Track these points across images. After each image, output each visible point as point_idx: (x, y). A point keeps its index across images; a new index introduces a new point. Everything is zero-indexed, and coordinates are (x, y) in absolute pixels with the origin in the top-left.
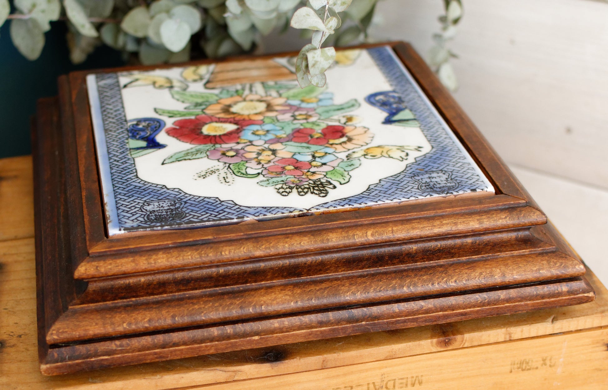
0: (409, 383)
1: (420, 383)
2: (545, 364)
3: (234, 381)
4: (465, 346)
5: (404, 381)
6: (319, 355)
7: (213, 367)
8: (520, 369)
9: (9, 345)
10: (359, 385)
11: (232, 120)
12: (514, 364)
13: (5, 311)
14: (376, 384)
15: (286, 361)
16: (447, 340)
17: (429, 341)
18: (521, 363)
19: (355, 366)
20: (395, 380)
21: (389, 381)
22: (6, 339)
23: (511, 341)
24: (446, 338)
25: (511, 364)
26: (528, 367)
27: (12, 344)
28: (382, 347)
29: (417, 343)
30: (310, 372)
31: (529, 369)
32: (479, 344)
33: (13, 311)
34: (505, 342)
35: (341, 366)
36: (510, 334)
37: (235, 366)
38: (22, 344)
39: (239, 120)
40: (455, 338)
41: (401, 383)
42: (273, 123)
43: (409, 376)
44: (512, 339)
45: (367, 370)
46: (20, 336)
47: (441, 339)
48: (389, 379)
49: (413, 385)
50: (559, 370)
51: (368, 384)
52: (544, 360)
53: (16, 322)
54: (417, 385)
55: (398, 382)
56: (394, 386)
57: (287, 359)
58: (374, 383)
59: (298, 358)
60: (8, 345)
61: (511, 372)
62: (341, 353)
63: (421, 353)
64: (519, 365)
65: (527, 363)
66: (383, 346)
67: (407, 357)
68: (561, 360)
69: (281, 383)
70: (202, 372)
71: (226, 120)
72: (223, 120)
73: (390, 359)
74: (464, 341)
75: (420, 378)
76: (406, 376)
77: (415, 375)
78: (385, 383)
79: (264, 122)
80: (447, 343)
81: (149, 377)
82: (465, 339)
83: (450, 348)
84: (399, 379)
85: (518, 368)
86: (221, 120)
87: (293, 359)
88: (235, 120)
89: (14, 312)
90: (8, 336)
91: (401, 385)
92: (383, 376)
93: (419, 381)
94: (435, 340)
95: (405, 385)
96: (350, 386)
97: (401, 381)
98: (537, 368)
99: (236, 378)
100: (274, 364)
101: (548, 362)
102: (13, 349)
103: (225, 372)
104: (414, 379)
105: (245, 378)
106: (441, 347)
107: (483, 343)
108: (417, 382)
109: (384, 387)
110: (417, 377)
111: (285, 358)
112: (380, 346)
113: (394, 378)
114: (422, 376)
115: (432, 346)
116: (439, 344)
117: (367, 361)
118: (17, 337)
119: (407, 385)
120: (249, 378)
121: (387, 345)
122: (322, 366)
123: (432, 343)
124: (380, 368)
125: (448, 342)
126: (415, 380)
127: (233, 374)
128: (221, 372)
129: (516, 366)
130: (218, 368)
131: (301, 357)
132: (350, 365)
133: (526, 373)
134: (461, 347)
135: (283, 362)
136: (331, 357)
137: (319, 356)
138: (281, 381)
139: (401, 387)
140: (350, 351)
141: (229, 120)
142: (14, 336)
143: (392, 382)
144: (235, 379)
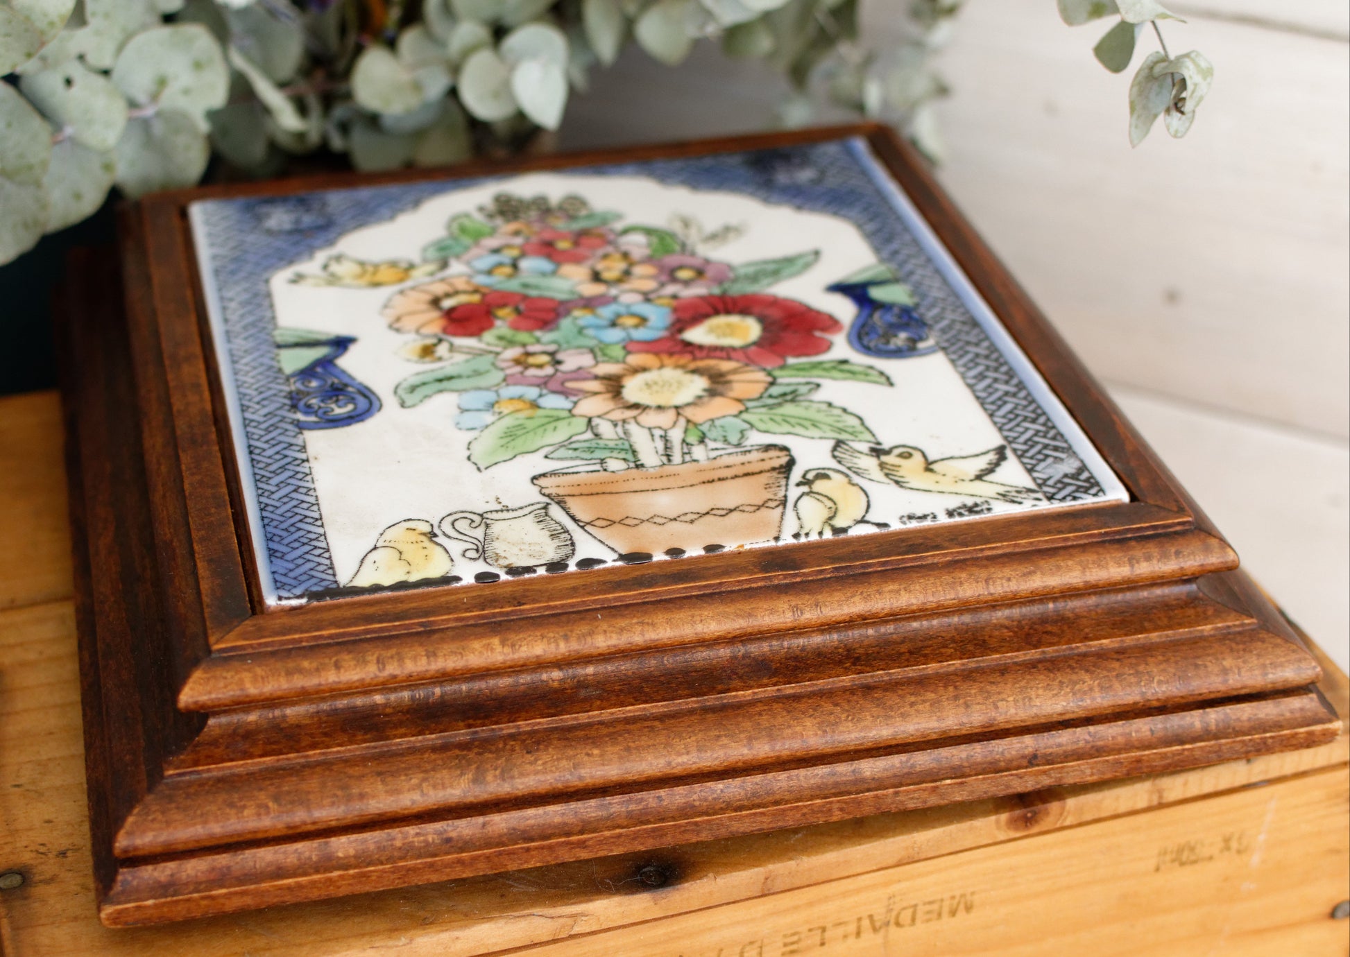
0: (946, 910)
1: (969, 908)
2: (1228, 848)
3: (572, 937)
4: (1068, 823)
5: (935, 907)
6: (757, 866)
7: (524, 909)
8: (1177, 864)
9: (42, 878)
10: (840, 924)
11: (698, 354)
12: (1165, 853)
13: (16, 789)
14: (876, 918)
15: (686, 885)
16: (1029, 815)
17: (993, 818)
18: (1180, 850)
19: (834, 884)
20: (915, 906)
21: (904, 909)
22: (31, 862)
23: (1162, 806)
24: (1028, 809)
25: (1160, 854)
26: (1193, 858)
27: (48, 876)
28: (891, 840)
29: (966, 825)
30: (737, 905)
31: (1195, 862)
32: (1096, 816)
33: (36, 792)
34: (1149, 809)
35: (803, 887)
36: (1160, 792)
37: (573, 904)
38: (70, 874)
39: (681, 353)
40: (1046, 809)
41: (928, 912)
42: (602, 346)
43: (946, 896)
44: (1164, 801)
45: (858, 891)
46: (63, 854)
47: (1018, 812)
48: (905, 904)
49: (953, 913)
50: (1255, 859)
51: (859, 919)
52: (1227, 841)
53: (47, 817)
54: (961, 914)
55: (921, 909)
56: (913, 920)
57: (687, 881)
58: (871, 917)
59: (711, 875)
60: (37, 878)
61: (1157, 869)
62: (805, 859)
63: (973, 845)
64: (1174, 856)
65: (1192, 849)
66: (893, 836)
67: (943, 855)
68: (1262, 837)
69: (674, 932)
70: (501, 923)
71: (713, 354)
72: (718, 353)
73: (908, 863)
74: (1065, 814)
75: (969, 898)
76: (939, 897)
77: (957, 893)
78: (894, 914)
79: (624, 348)
80: (1028, 822)
81: (382, 943)
82: (1067, 808)
83: (1035, 829)
84: (925, 904)
85: (1173, 861)
86: (724, 354)
87: (700, 878)
88: (692, 353)
89: (40, 794)
90: (33, 855)
91: (928, 916)
92: (892, 901)
93: (966, 903)
94: (1004, 817)
95: (935, 916)
96: (819, 928)
97: (928, 908)
98: (1211, 858)
99: (577, 930)
100: (661, 893)
101: (1234, 845)
102: (52, 889)
103: (552, 918)
104: (956, 901)
105: (594, 928)
106: (1017, 829)
107: (1103, 815)
108: (962, 906)
109: (892, 921)
110: (963, 896)
111: (682, 878)
112: (887, 837)
113: (913, 902)
114: (973, 893)
115: (998, 828)
116: (1013, 824)
117: (859, 870)
118: (57, 856)
119: (940, 915)
120: (604, 927)
121: (902, 833)
122: (763, 890)
123: (997, 822)
124: (886, 884)
125: (1032, 817)
126: (959, 903)
127: (569, 921)
128: (543, 920)
129: (1168, 858)
130: (536, 911)
131: (717, 874)
132: (823, 882)
133: (1188, 870)
134: (1058, 825)
135: (679, 886)
136: (782, 869)
137: (757, 870)
138: (675, 928)
139: (928, 921)
140: (823, 853)
141: (704, 353)
142: (50, 855)
143: (910, 911)
144: (572, 933)
